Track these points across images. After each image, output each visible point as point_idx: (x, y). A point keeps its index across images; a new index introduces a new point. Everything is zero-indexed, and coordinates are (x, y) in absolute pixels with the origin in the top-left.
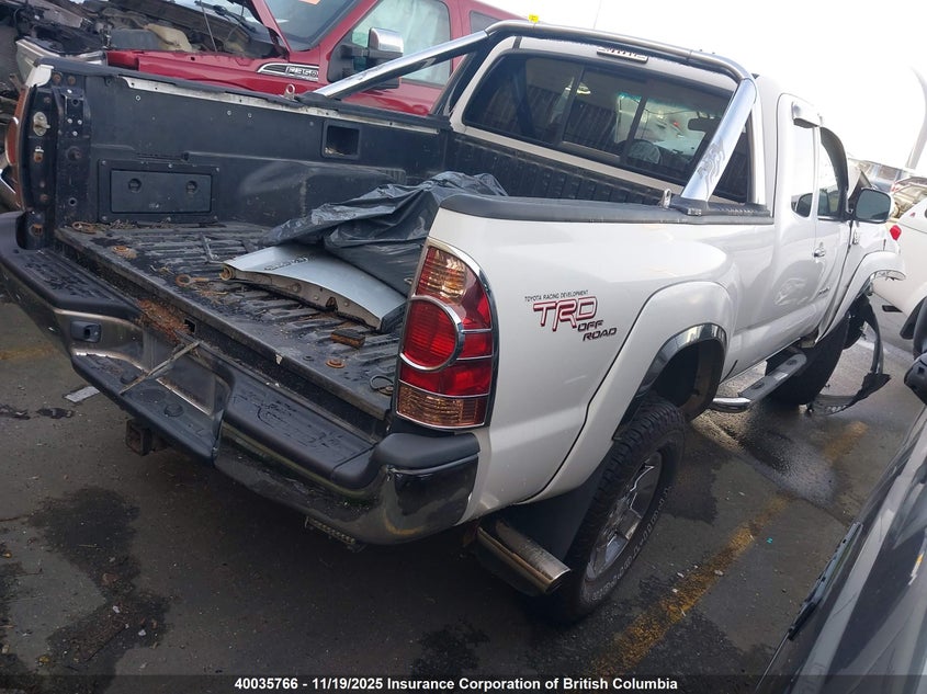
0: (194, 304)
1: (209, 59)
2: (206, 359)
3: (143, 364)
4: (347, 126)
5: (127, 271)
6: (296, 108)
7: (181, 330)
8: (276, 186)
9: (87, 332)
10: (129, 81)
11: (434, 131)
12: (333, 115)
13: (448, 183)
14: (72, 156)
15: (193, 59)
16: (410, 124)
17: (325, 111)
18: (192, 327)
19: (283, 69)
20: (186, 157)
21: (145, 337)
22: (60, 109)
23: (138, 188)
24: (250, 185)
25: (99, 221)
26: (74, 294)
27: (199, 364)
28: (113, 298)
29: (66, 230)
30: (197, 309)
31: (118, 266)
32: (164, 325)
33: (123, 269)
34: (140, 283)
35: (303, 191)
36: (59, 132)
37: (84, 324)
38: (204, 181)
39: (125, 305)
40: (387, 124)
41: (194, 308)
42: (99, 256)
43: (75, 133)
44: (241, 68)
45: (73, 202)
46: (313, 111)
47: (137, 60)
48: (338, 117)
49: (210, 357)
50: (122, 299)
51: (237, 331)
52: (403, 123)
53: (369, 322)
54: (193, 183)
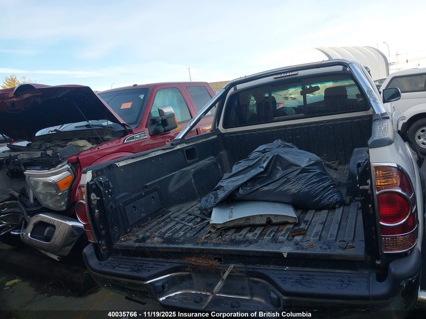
0: (219, 248)
1: (105, 146)
2: (241, 272)
3: (195, 290)
4: (191, 147)
5: (169, 248)
6: (173, 148)
7: (216, 263)
8: (182, 183)
9: (163, 287)
10: (117, 164)
11: (216, 136)
12: (185, 145)
13: (267, 150)
14: (111, 207)
15: (98, 149)
16: (208, 137)
17: (182, 145)
18: (220, 260)
19: (133, 138)
20: (146, 187)
21: (193, 275)
22: (101, 188)
23: (135, 210)
24: (172, 188)
25: (127, 233)
26: (149, 271)
27: (238, 276)
28: (168, 264)
29: (118, 243)
30: (222, 250)
31: (162, 248)
32: (206, 265)
33: (166, 248)
34: (179, 251)
35: (193, 181)
36: (104, 199)
37: (160, 284)
38: (156, 194)
39: (176, 265)
40: (202, 141)
41: (220, 250)
42: (147, 247)
43: (110, 196)
44: (117, 144)
45: (116, 229)
46: (178, 147)
47: (78, 159)
48: (187, 145)
49: (243, 270)
50: (173, 263)
51: (252, 251)
52: (206, 138)
53: (290, 221)
54: (153, 197)
